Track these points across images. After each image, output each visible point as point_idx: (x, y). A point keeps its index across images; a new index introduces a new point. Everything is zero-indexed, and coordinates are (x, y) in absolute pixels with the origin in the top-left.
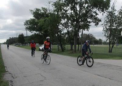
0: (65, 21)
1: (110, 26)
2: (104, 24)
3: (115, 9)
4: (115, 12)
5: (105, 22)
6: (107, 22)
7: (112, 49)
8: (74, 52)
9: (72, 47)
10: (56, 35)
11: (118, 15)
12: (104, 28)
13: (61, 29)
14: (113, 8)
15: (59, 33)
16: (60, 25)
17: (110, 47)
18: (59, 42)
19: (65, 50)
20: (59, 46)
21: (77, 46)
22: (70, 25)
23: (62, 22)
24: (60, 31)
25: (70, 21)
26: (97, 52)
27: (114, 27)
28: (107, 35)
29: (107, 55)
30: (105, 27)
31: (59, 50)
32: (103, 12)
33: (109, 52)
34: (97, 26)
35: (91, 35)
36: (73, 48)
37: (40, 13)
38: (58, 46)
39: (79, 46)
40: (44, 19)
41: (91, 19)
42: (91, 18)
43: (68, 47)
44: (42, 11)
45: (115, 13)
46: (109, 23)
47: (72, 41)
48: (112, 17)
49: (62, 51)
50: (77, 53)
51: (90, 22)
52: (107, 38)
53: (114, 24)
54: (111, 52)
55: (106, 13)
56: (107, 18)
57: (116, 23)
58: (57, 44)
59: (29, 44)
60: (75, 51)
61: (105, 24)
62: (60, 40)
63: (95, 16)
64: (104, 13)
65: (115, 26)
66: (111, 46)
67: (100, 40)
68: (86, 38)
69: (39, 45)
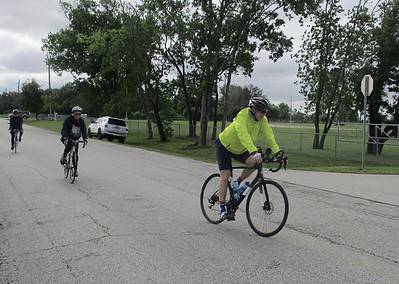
0: (173, 43)
1: (320, 63)
2: (300, 53)
4: (338, 15)
5: (306, 47)
6: (311, 47)
7: (324, 137)
8: (200, 145)
9: (192, 129)
10: (143, 87)
11: (350, 24)
12: (300, 69)
13: (160, 67)
14: (333, 2)
15: (152, 82)
16: (158, 56)
17: (317, 130)
18: (152, 112)
19: (171, 135)
20: (153, 125)
21: (210, 124)
22: (188, 53)
23: (163, 46)
24: (157, 76)
25: (189, 44)
27: (334, 64)
28: (308, 89)
29: (308, 156)
30: (303, 65)
31: (151, 137)
32: (300, 16)
33: (315, 148)
35: (255, 89)
36: (198, 132)
37: (93, 13)
38: (149, 125)
39: (215, 125)
40: (105, 35)
41: (258, 37)
42: (259, 34)
43: (181, 126)
44: (102, 9)
45: (338, 19)
46: (317, 51)
47: (193, 109)
48: (330, 31)
49: (162, 140)
50: (208, 147)
51: (253, 48)
52: (309, 102)
53: (334, 55)
54: (322, 148)
56: (311, 35)
57: (340, 53)
58: (144, 118)
59: (56, 114)
60: (204, 141)
61: (306, 53)
62: (155, 106)
63: (272, 27)
65: (337, 62)
66: (322, 127)
67: (284, 107)
68: (239, 101)
69: (89, 120)
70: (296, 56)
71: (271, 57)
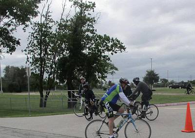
1: (40, 54)
2: (28, 49)
3: (50, 18)
5: (30, 45)
6: (34, 45)
7: (46, 99)
12: (28, 58)
14: (47, 17)
17: (42, 95)
26: (13, 108)
32: (24, 26)
33: (40, 107)
34: (11, 54)
54: (45, 106)
55: (31, 26)
56: (33, 37)
61: (31, 48)
64: (27, 26)
70: (25, 50)
71: (7, 52)
